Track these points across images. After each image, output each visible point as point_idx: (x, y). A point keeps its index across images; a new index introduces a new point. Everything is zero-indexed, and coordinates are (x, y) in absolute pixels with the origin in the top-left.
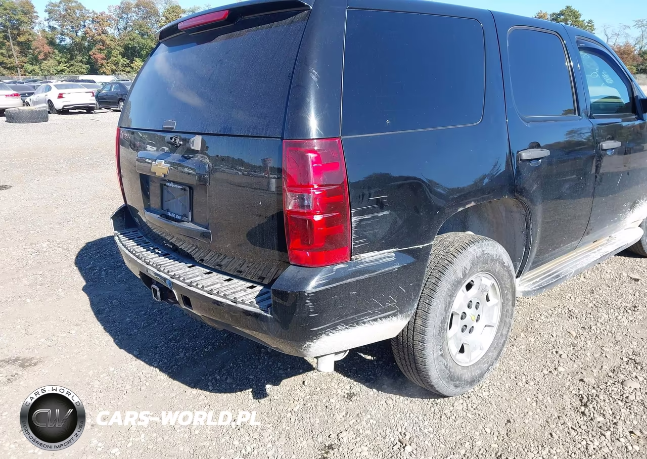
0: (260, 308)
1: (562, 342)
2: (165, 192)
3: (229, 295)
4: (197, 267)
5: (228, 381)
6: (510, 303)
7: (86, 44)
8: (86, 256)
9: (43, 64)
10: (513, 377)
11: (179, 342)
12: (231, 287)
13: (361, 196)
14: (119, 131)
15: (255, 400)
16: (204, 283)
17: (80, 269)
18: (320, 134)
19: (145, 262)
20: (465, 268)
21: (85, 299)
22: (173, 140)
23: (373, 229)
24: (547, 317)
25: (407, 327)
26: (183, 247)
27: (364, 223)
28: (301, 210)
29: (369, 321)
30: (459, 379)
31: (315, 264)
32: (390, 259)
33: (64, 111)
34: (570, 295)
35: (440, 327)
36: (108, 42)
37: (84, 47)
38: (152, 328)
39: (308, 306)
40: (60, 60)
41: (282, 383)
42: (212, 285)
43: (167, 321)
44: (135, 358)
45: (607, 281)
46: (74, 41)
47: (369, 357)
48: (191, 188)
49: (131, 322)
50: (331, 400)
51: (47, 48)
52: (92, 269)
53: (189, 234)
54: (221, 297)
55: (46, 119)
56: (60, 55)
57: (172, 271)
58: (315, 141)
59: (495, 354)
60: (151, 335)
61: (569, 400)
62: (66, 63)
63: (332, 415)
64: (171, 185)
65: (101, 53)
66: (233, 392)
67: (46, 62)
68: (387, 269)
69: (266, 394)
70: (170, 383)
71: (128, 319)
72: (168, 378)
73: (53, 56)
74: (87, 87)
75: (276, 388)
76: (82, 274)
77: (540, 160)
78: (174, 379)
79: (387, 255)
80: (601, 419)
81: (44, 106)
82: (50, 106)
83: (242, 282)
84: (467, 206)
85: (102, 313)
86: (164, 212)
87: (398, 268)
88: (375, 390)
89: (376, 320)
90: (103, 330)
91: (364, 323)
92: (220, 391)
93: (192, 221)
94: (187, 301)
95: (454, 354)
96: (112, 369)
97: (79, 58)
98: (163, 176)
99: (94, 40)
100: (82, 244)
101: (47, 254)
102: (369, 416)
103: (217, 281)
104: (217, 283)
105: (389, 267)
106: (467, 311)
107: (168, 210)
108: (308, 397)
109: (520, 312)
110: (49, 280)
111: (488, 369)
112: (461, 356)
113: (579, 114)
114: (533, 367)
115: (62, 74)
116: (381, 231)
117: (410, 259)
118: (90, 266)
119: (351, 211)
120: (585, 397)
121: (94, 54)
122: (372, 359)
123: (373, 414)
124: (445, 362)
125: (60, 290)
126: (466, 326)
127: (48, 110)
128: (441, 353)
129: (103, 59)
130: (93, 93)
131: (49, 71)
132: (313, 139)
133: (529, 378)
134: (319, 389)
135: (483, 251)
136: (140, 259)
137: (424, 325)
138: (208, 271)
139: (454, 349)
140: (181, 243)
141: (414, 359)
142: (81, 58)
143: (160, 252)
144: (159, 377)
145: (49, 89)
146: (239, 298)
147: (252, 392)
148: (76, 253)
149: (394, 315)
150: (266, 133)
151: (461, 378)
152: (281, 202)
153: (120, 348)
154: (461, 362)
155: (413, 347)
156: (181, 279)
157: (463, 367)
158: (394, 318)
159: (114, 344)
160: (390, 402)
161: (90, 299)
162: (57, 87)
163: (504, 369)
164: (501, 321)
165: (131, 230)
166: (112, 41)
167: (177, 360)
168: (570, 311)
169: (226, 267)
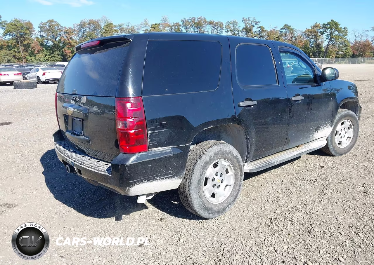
0: (108, 173)
1: (272, 196)
2: (74, 122)
3: (96, 168)
4: (86, 157)
5: (105, 213)
6: (239, 174)
7: (61, 45)
8: (46, 157)
9: (36, 56)
10: (242, 211)
11: (85, 197)
12: (98, 164)
13: (152, 122)
14: (56, 94)
15: (116, 221)
16: (87, 163)
17: (42, 163)
18: (134, 95)
19: (64, 155)
20: (211, 156)
21: (43, 177)
22: (75, 98)
23: (159, 137)
24: (270, 184)
25: (182, 183)
26: (82, 148)
27: (154, 134)
28: (125, 128)
29: (159, 179)
30: (211, 209)
31: (130, 152)
32: (169, 151)
33: (46, 82)
34: (286, 174)
35: (198, 184)
36: (73, 44)
37: (60, 47)
38: (74, 191)
39: (127, 171)
40: (46, 54)
41: (130, 214)
42: (90, 164)
43: (81, 187)
44: (62, 204)
45: (308, 167)
46: (54, 43)
47: (176, 203)
48: (83, 120)
49: (64, 188)
50: (152, 221)
51: (39, 47)
52: (48, 163)
53: (82, 141)
54: (93, 169)
55: (36, 87)
56: (46, 51)
57: (75, 158)
58: (132, 98)
59: (232, 199)
60: (73, 194)
61: (266, 220)
62: (49, 56)
63: (150, 227)
64: (76, 119)
65: (69, 50)
66: (106, 218)
67: (38, 55)
68: (167, 155)
69: (122, 218)
70: (77, 214)
71: (62, 186)
72: (77, 212)
73: (42, 51)
74: (59, 69)
75: (127, 216)
76: (43, 166)
77: (252, 107)
78: (80, 213)
79: (167, 149)
80: (276, 228)
81: (35, 80)
82: (38, 80)
83: (103, 162)
84: (209, 127)
85: (50, 184)
86: (73, 131)
87: (173, 155)
88: (174, 217)
89: (163, 179)
90: (49, 191)
91: (157, 180)
92: (100, 218)
93: (84, 135)
94: (80, 172)
95: (208, 198)
96: (51, 208)
97: (57, 53)
98: (71, 115)
99: (65, 43)
100: (45, 151)
101: (27, 156)
102: (168, 228)
103: (93, 162)
104: (93, 163)
105: (168, 154)
106: (215, 177)
107: (75, 131)
108: (141, 220)
109: (257, 182)
110: (26, 169)
111: (228, 206)
112: (212, 199)
113: (279, 84)
114: (254, 207)
115: (47, 61)
116: (163, 139)
117: (179, 151)
118: (48, 162)
119: (147, 128)
120: (273, 219)
121: (65, 50)
122: (177, 203)
123: (170, 227)
124: (202, 200)
125: (31, 173)
126: (215, 184)
127: (37, 82)
128: (199, 196)
129: (70, 53)
130: (62, 72)
131: (40, 60)
132: (130, 97)
133: (249, 211)
134: (147, 216)
135: (221, 149)
136: (62, 154)
137: (190, 182)
138: (90, 158)
139: (208, 195)
140: (82, 146)
141: (187, 199)
142: (58, 53)
143: (72, 151)
144: (72, 212)
145: (38, 70)
146: (99, 169)
147: (115, 218)
148: (41, 156)
149: (173, 177)
150: (110, 95)
151: (212, 209)
152: (115, 125)
153: (57, 199)
154: (212, 202)
155: (186, 193)
156: (78, 162)
157: (214, 204)
158: (173, 179)
159: (54, 198)
160: (180, 222)
161: (45, 177)
162: (43, 69)
163: (239, 207)
164: (235, 183)
165: (62, 141)
166: (75, 43)
167: (83, 204)
168: (283, 182)
169: (98, 156)
